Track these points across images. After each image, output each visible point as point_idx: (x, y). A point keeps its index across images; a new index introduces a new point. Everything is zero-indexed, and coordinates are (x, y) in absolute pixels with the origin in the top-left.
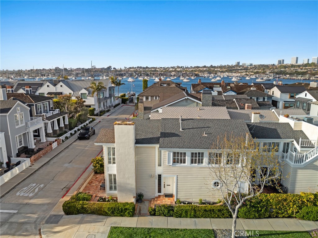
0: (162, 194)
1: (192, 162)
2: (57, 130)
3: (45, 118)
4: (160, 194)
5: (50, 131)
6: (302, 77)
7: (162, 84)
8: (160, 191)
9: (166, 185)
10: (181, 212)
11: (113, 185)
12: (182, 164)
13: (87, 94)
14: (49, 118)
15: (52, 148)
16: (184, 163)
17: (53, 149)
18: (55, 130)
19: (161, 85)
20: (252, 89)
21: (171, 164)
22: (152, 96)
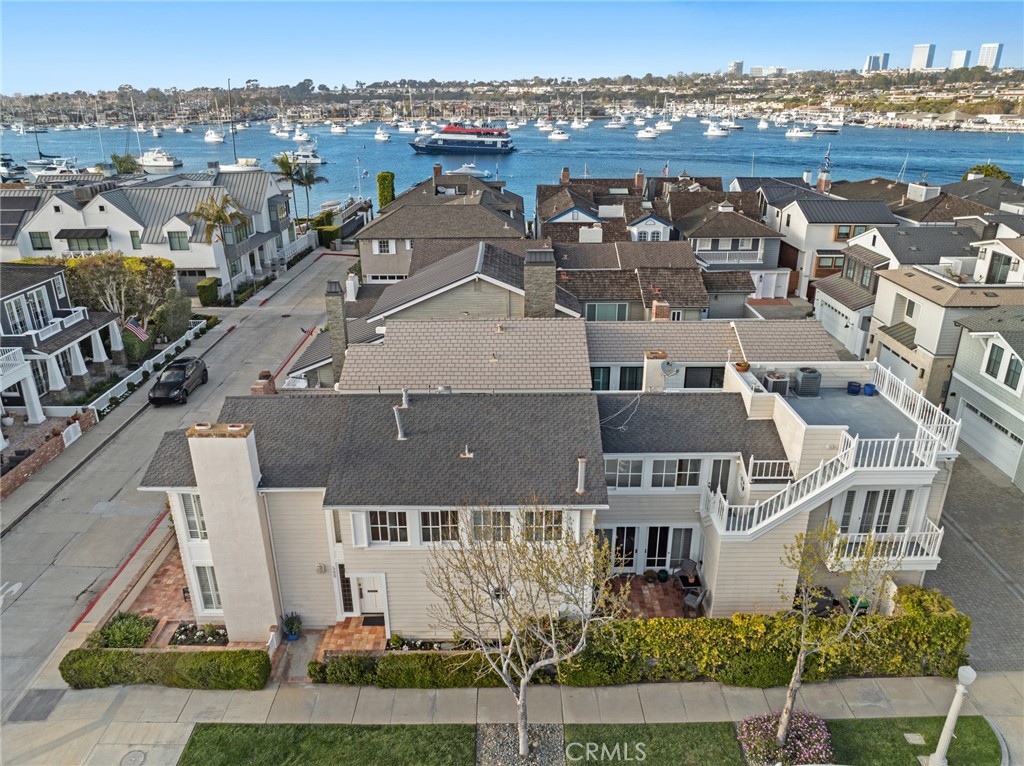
0: (356, 613)
1: (426, 538)
2: (81, 377)
3: (36, 345)
4: (349, 614)
5: (57, 382)
6: (934, 118)
7: (439, 189)
8: (348, 606)
9: (365, 592)
10: (394, 675)
11: (212, 592)
12: (399, 545)
13: (189, 234)
14: (47, 346)
15: (63, 445)
16: (404, 539)
17: (66, 445)
18: (77, 377)
19: (437, 192)
20: (720, 209)
21: (365, 545)
22: (400, 240)
